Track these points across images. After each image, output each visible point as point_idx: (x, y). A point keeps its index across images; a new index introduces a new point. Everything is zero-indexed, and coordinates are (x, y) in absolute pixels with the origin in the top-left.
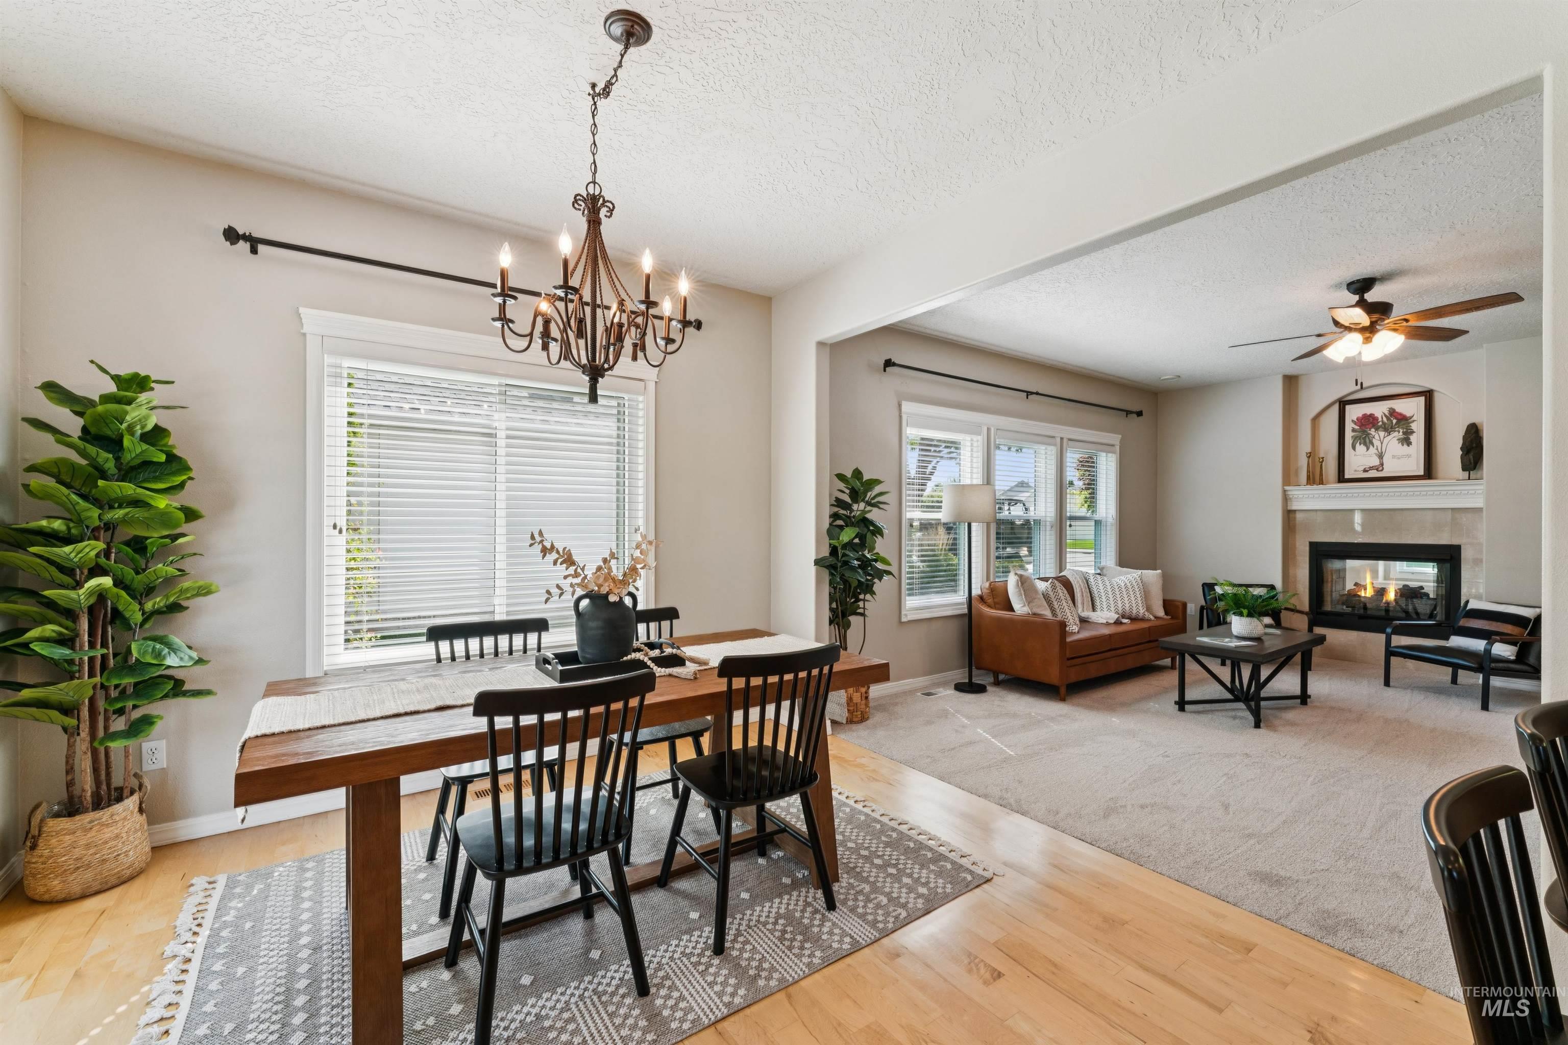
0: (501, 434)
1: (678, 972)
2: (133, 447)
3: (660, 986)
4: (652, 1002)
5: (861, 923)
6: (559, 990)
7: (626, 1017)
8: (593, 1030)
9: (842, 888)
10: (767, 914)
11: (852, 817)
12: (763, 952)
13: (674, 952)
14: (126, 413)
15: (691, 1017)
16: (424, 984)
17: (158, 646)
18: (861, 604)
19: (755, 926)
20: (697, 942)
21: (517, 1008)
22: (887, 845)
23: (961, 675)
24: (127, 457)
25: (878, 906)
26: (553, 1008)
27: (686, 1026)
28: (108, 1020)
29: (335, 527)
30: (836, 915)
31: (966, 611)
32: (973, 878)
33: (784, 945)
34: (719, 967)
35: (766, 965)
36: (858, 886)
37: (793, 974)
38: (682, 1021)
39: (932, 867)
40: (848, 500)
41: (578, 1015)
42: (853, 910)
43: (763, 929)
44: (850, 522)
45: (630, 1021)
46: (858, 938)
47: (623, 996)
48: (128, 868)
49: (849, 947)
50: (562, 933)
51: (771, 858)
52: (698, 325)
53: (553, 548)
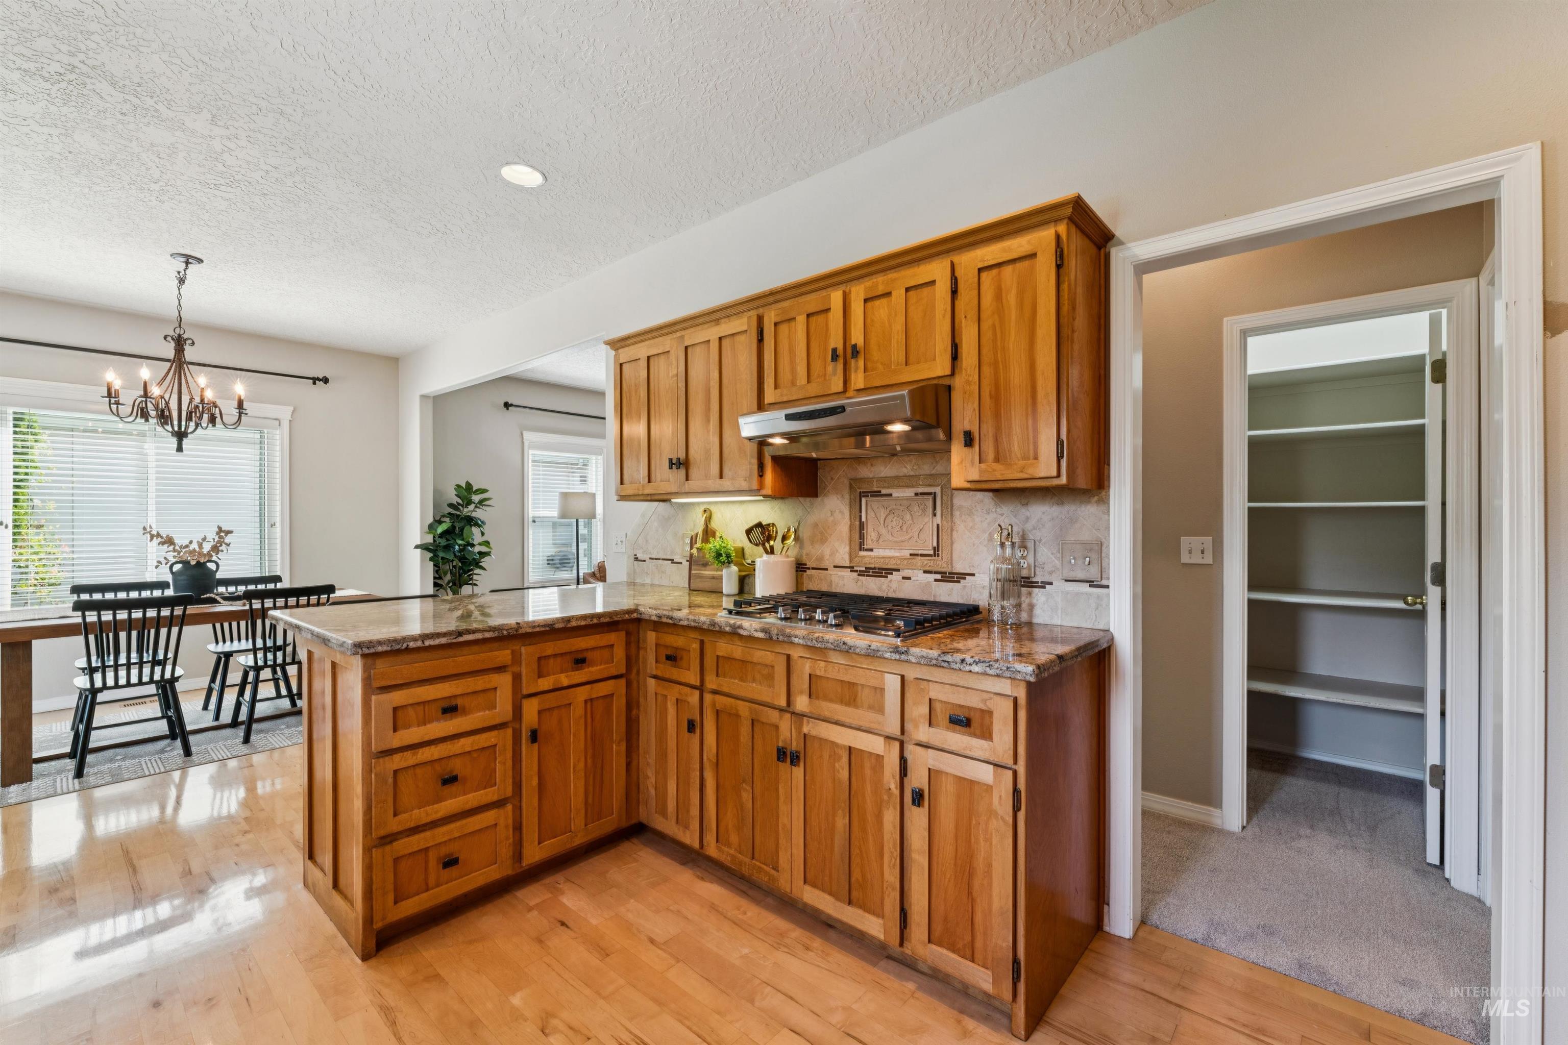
1: (215, 750)
3: (200, 754)
4: (191, 758)
6: (137, 759)
7: (172, 762)
13: (218, 745)
20: (236, 742)
21: (108, 765)
26: (129, 763)
29: (2, 524)
34: (241, 747)
40: (459, 503)
44: (455, 518)
52: (326, 380)
53: (158, 535)
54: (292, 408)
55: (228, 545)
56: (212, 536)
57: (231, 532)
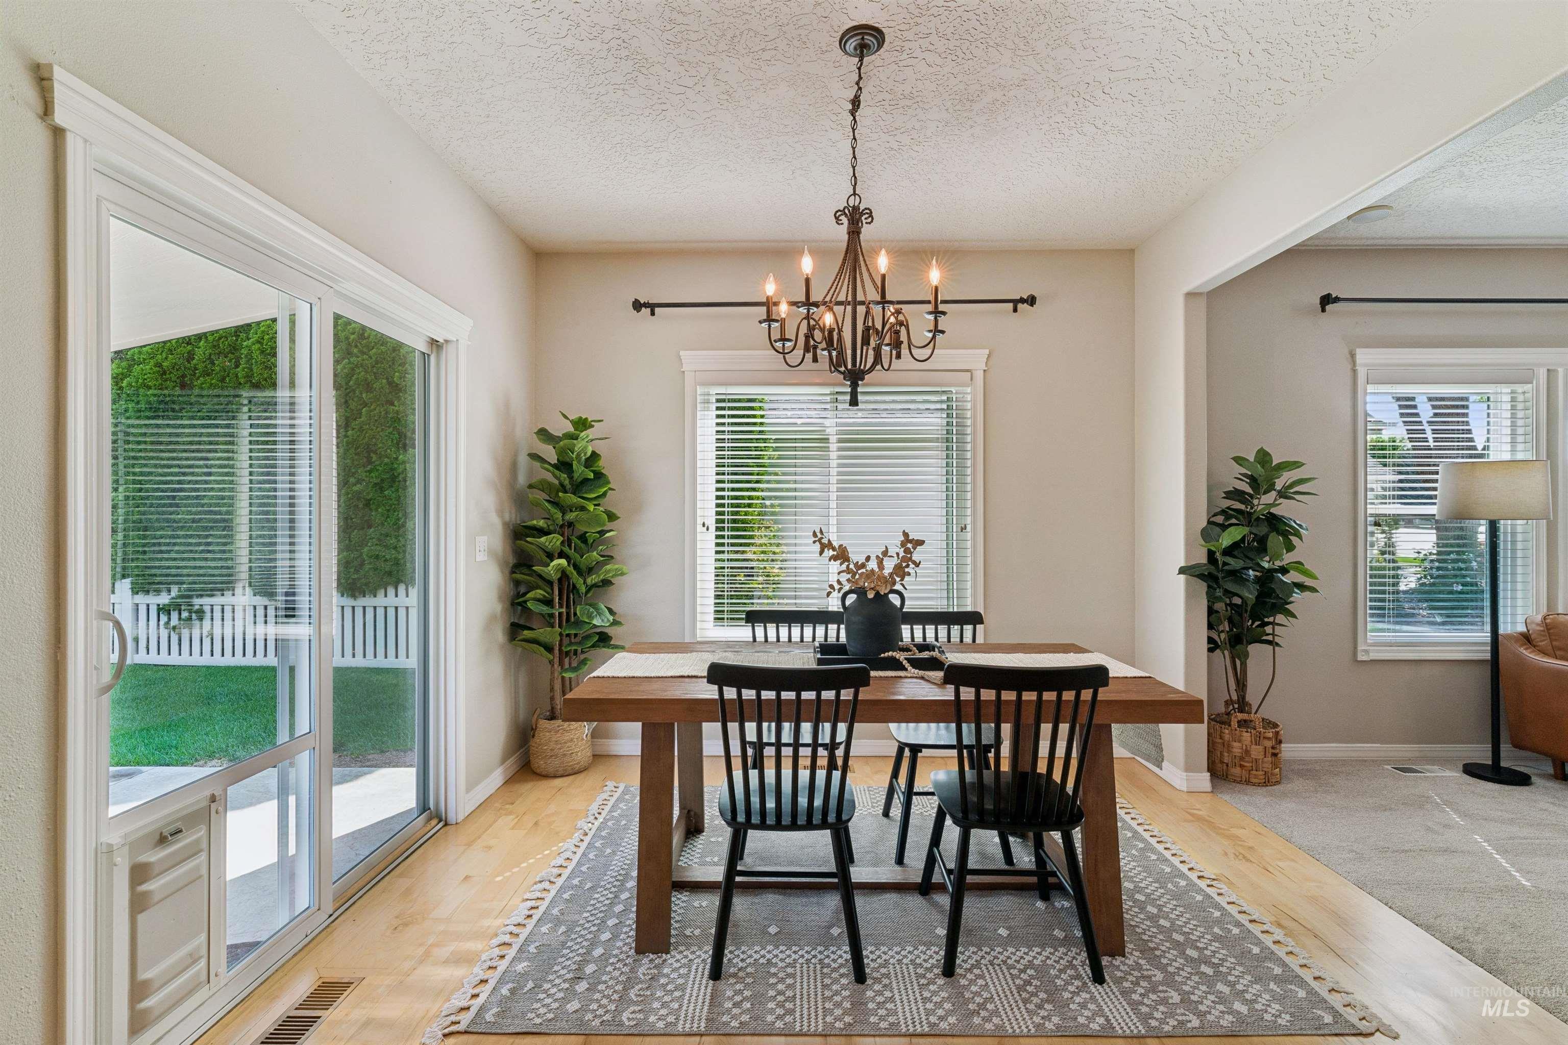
0: (833, 439)
1: (900, 975)
2: (579, 470)
3: (877, 980)
4: (864, 991)
5: (1129, 1010)
6: (794, 948)
7: (837, 993)
8: (805, 992)
9: (1125, 964)
10: (1018, 959)
11: (1186, 892)
12: (994, 992)
13: (905, 957)
14: (574, 445)
15: (891, 1019)
16: (704, 904)
17: (591, 610)
18: (1269, 629)
19: (999, 965)
20: (931, 957)
21: (757, 948)
22: (1217, 938)
23: (1482, 754)
24: (576, 475)
25: (1164, 1001)
26: (782, 960)
27: (883, 1025)
28: (539, 856)
29: (704, 525)
30: (1101, 990)
31: (1488, 656)
32: (1336, 1022)
33: (1020, 995)
34: (941, 988)
35: (990, 1006)
36: (1147, 970)
37: (1016, 1027)
38: (882, 1018)
39: (1272, 986)
40: (1249, 490)
41: (799, 974)
42: (1125, 993)
43: (1005, 971)
44: (1247, 518)
45: (837, 998)
46: (1115, 1024)
47: (842, 976)
48: (578, 764)
49: (1098, 1028)
50: (817, 903)
51: (1053, 905)
52: (1031, 301)
53: (830, 545)
54: (987, 352)
55: (917, 565)
56: (895, 549)
57: (921, 543)
